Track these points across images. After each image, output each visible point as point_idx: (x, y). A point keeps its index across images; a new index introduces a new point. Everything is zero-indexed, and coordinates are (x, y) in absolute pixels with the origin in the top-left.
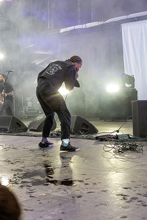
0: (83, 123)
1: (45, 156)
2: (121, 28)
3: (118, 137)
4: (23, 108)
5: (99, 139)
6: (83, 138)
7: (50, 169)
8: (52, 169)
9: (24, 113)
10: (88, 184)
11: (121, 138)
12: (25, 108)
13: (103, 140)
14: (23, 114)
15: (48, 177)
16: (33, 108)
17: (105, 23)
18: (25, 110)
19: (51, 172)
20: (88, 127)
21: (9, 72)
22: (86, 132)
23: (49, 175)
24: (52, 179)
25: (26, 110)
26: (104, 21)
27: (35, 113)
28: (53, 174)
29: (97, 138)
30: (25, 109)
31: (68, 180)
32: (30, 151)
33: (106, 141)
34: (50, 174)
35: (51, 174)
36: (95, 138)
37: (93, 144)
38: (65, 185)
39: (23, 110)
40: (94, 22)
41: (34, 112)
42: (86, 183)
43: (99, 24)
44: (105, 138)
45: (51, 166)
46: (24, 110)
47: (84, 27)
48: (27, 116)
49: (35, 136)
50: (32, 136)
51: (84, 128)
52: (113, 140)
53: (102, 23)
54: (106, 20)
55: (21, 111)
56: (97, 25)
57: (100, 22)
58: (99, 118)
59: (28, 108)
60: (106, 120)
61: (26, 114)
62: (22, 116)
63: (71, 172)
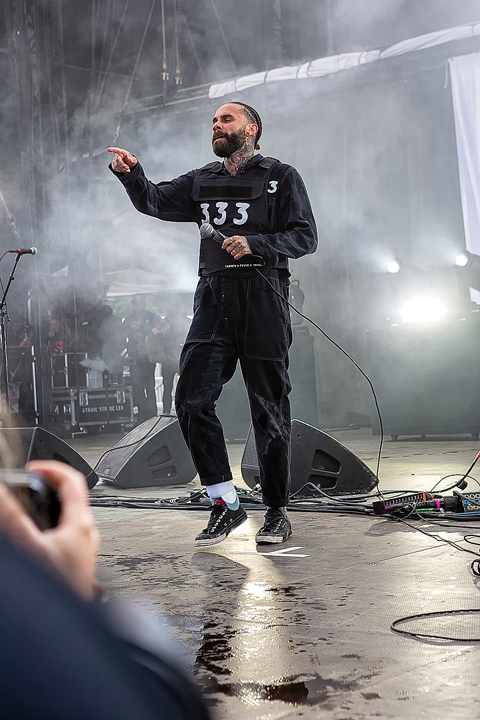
0: (318, 451)
1: (182, 583)
2: (449, 75)
3: (464, 502)
4: (68, 395)
5: (389, 511)
6: (321, 509)
7: (213, 637)
8: (220, 636)
9: (73, 415)
10: (376, 696)
11: (473, 504)
12: (77, 394)
13: (402, 516)
14: (71, 420)
15: (210, 668)
16: (110, 396)
17: (384, 54)
18: (77, 402)
19: (220, 651)
20: (335, 464)
21: (20, 253)
22: (329, 483)
23: (213, 663)
24: (227, 676)
25: (81, 404)
26: (382, 49)
27: (114, 415)
28: (230, 656)
29: (378, 509)
30: (76, 398)
31: (295, 681)
32: (122, 567)
33: (415, 518)
34: (215, 659)
35: (222, 658)
36: (368, 507)
37: (367, 534)
38: (287, 700)
39: (69, 402)
40: (342, 55)
41: (112, 408)
42: (368, 690)
43: (363, 61)
44: (411, 508)
45: (215, 625)
46: (73, 403)
47: (305, 76)
48: (85, 427)
49: (127, 505)
50: (116, 506)
51: (321, 470)
52: (442, 512)
53: (373, 55)
54: (390, 46)
55: (61, 409)
56: (356, 63)
57: (365, 54)
58: (370, 430)
59: (89, 393)
60: (400, 437)
61: (81, 417)
62: (68, 427)
63: (300, 648)
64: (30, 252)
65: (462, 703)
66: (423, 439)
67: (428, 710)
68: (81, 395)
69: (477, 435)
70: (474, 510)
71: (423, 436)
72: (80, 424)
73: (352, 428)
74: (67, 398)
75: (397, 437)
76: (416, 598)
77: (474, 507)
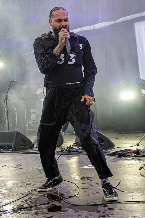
3: (139, 152)
4: (26, 121)
5: (117, 154)
12: (28, 121)
13: (122, 156)
14: (27, 128)
18: (29, 123)
21: (11, 82)
25: (30, 124)
26: (115, 21)
29: (115, 154)
33: (125, 156)
36: (112, 153)
37: (111, 161)
39: (26, 123)
40: (103, 23)
42: (110, 207)
43: (109, 24)
44: (124, 154)
46: (27, 124)
47: (92, 29)
52: (133, 155)
53: (112, 22)
54: (117, 20)
55: (24, 125)
56: (107, 25)
57: (110, 22)
58: (113, 130)
59: (32, 121)
60: (122, 132)
61: (30, 128)
62: (26, 131)
63: (91, 195)
64: (14, 81)
65: (137, 211)
66: (129, 133)
67: (127, 213)
68: (30, 121)
69: (144, 131)
70: (142, 154)
71: (129, 132)
72: (30, 130)
73: (108, 130)
74: (25, 122)
75: (121, 132)
76: (125, 180)
77: (142, 153)
